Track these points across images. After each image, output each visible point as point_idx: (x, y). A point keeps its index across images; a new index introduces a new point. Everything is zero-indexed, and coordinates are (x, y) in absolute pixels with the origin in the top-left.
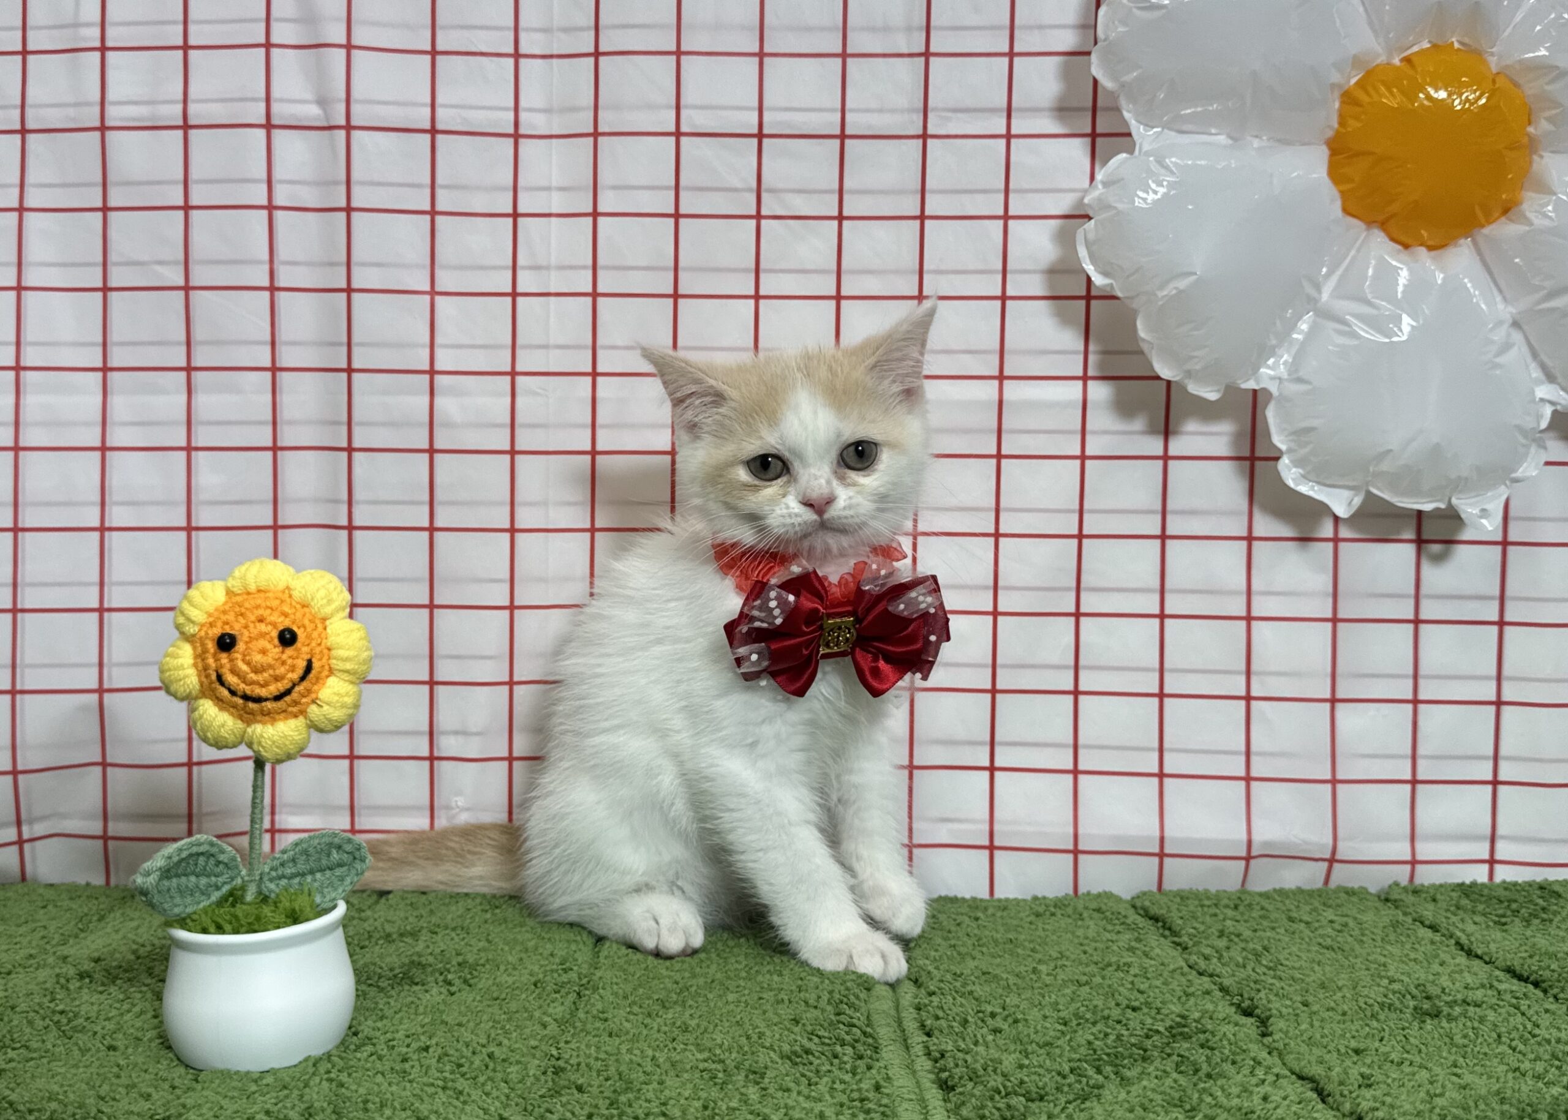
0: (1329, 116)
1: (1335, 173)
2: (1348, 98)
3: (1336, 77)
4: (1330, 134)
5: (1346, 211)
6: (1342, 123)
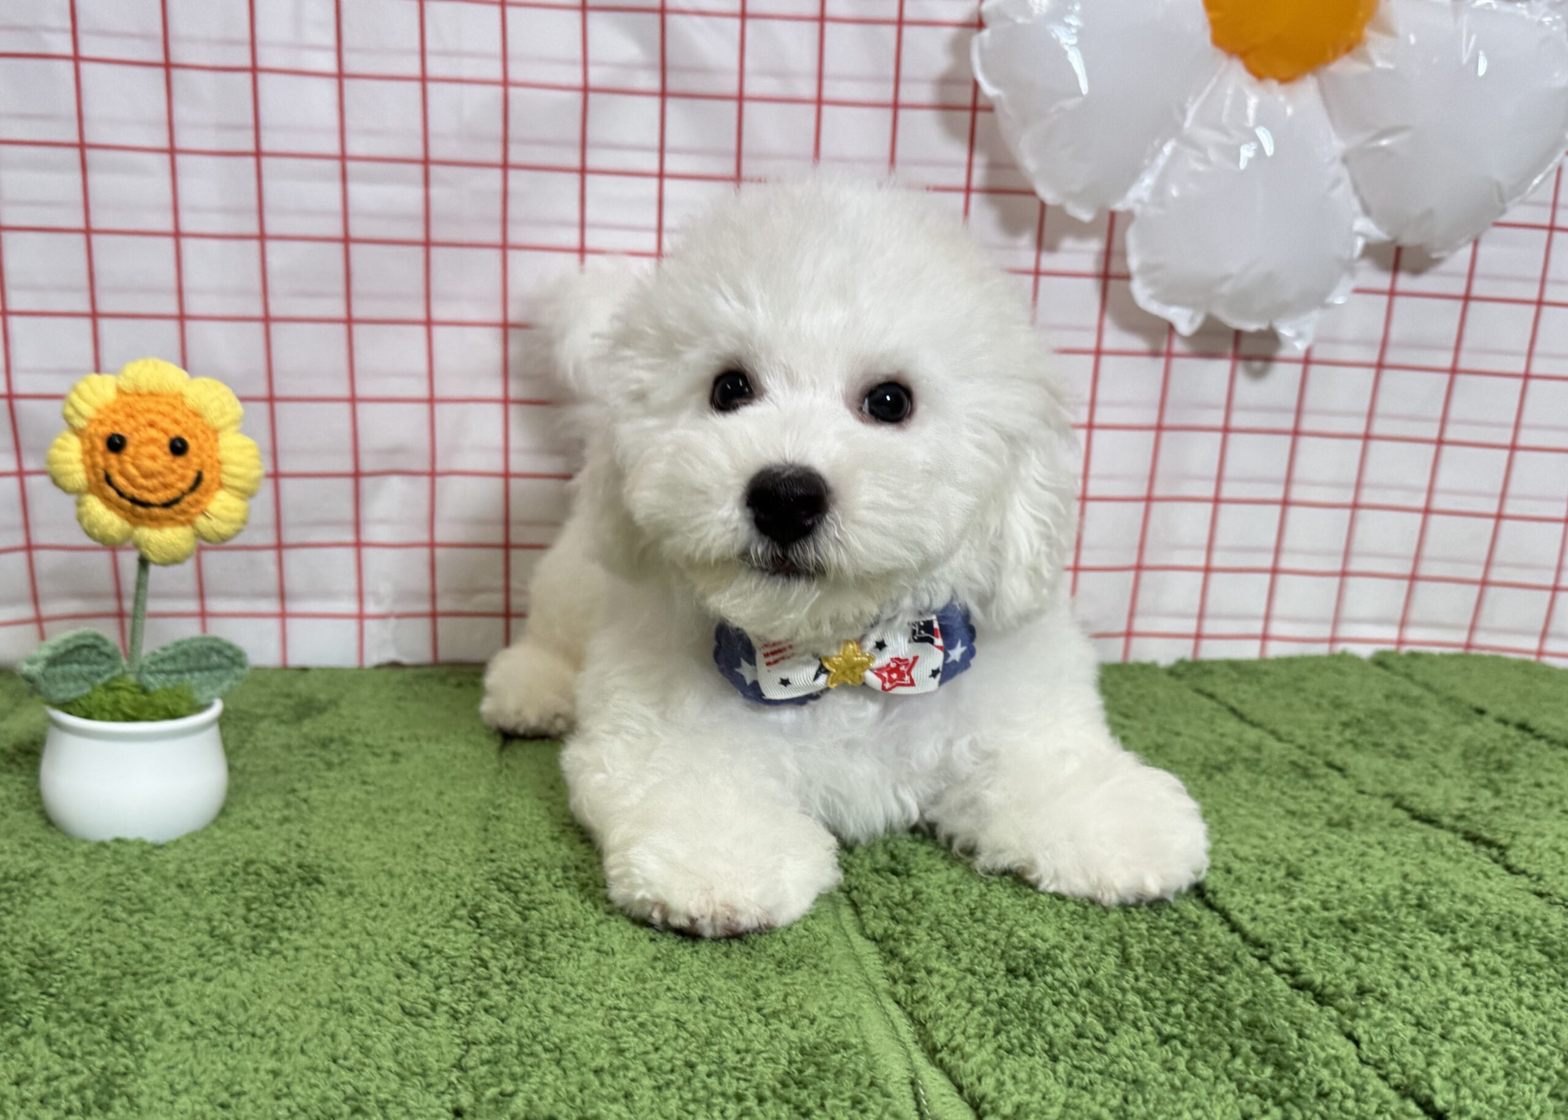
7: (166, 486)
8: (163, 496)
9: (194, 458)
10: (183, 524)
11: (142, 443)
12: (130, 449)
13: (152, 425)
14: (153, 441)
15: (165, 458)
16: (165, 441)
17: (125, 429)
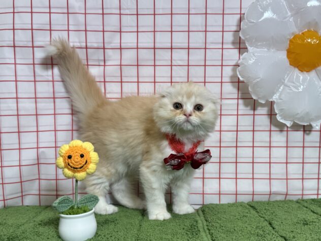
0: (287, 45)
1: (288, 56)
2: (291, 41)
3: (289, 37)
4: (287, 48)
5: (291, 64)
6: (290, 46)
7: (80, 164)
8: (80, 166)
9: (85, 158)
10: (84, 171)
11: (75, 156)
12: (73, 158)
13: (77, 152)
14: (77, 155)
15: (80, 158)
16: (80, 155)
17: (71, 154)
